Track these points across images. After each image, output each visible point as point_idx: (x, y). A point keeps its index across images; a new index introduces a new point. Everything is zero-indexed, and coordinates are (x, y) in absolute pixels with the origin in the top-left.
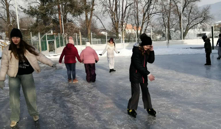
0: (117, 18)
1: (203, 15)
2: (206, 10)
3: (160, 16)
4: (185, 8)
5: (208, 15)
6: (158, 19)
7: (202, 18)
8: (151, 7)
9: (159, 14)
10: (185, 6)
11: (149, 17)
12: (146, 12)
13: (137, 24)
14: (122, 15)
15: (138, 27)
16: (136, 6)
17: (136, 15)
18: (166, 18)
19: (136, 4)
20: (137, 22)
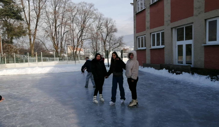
0: (57, 41)
1: (119, 42)
2: (121, 39)
3: (90, 42)
4: (108, 37)
5: (122, 42)
6: (89, 43)
7: (118, 44)
8: (84, 34)
9: (89, 40)
10: (107, 35)
11: (82, 42)
12: (79, 38)
13: (73, 47)
14: (61, 39)
15: (74, 49)
16: (72, 33)
17: (72, 39)
18: (95, 43)
19: (72, 31)
20: (73, 45)
